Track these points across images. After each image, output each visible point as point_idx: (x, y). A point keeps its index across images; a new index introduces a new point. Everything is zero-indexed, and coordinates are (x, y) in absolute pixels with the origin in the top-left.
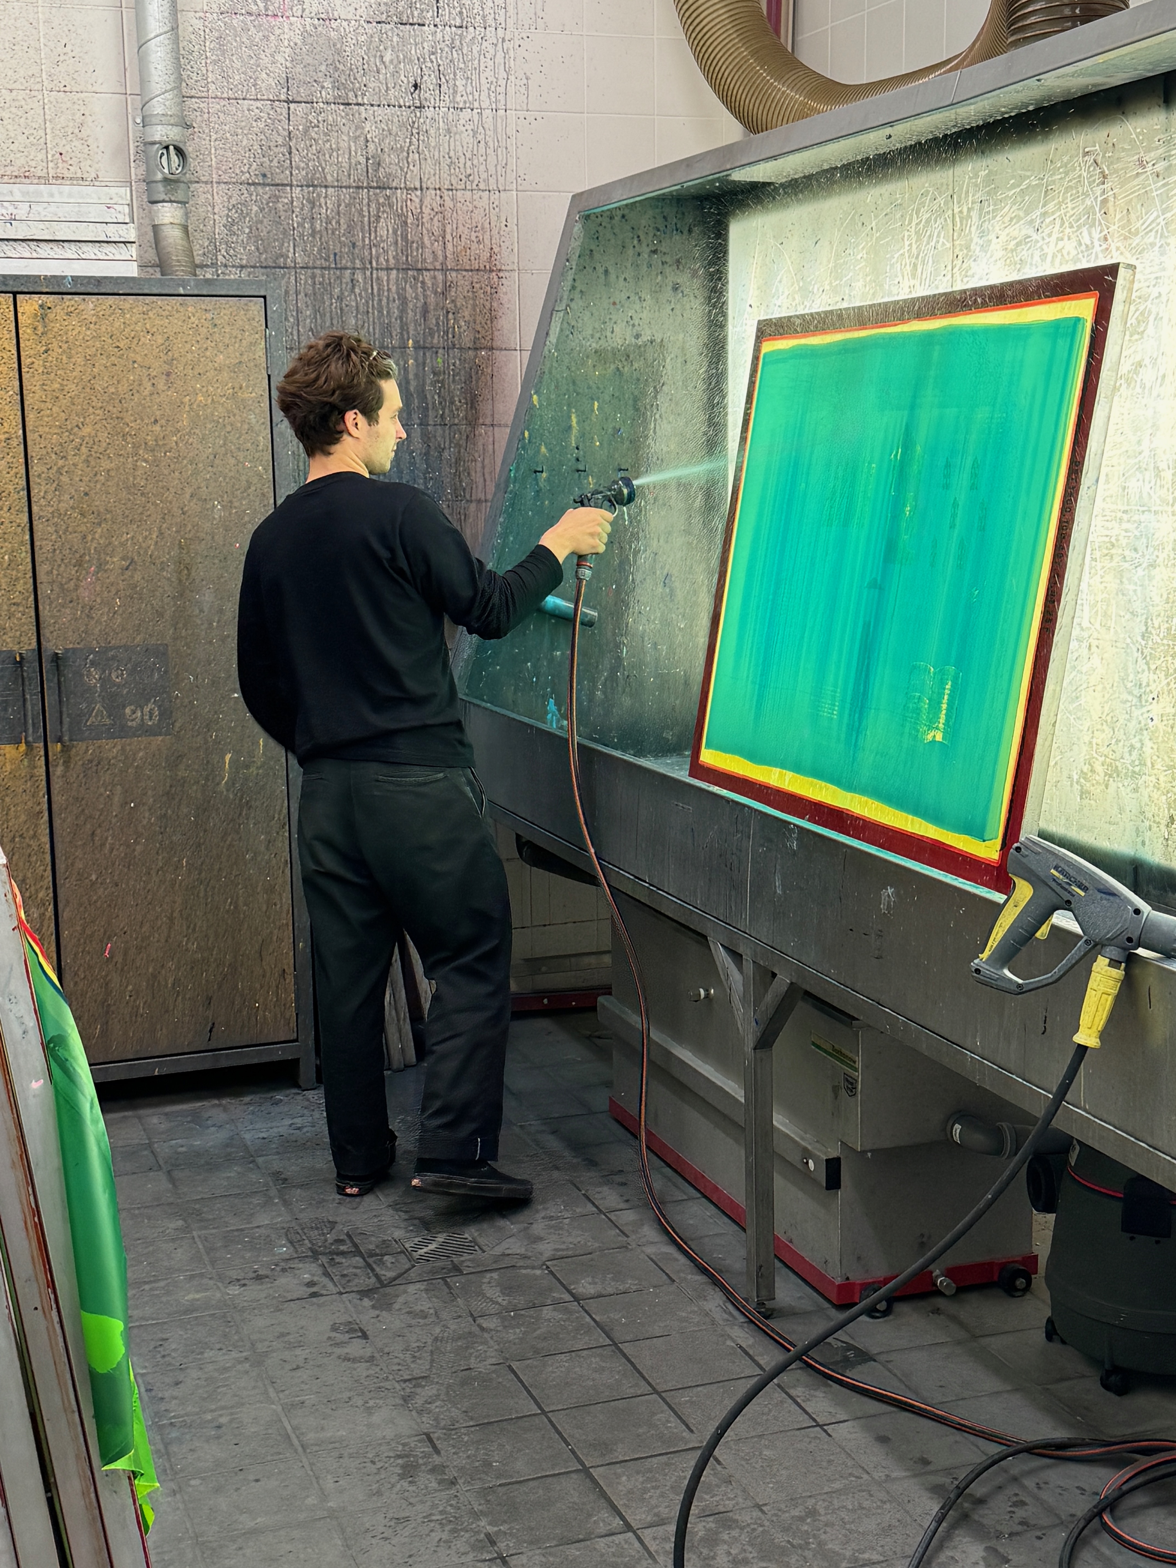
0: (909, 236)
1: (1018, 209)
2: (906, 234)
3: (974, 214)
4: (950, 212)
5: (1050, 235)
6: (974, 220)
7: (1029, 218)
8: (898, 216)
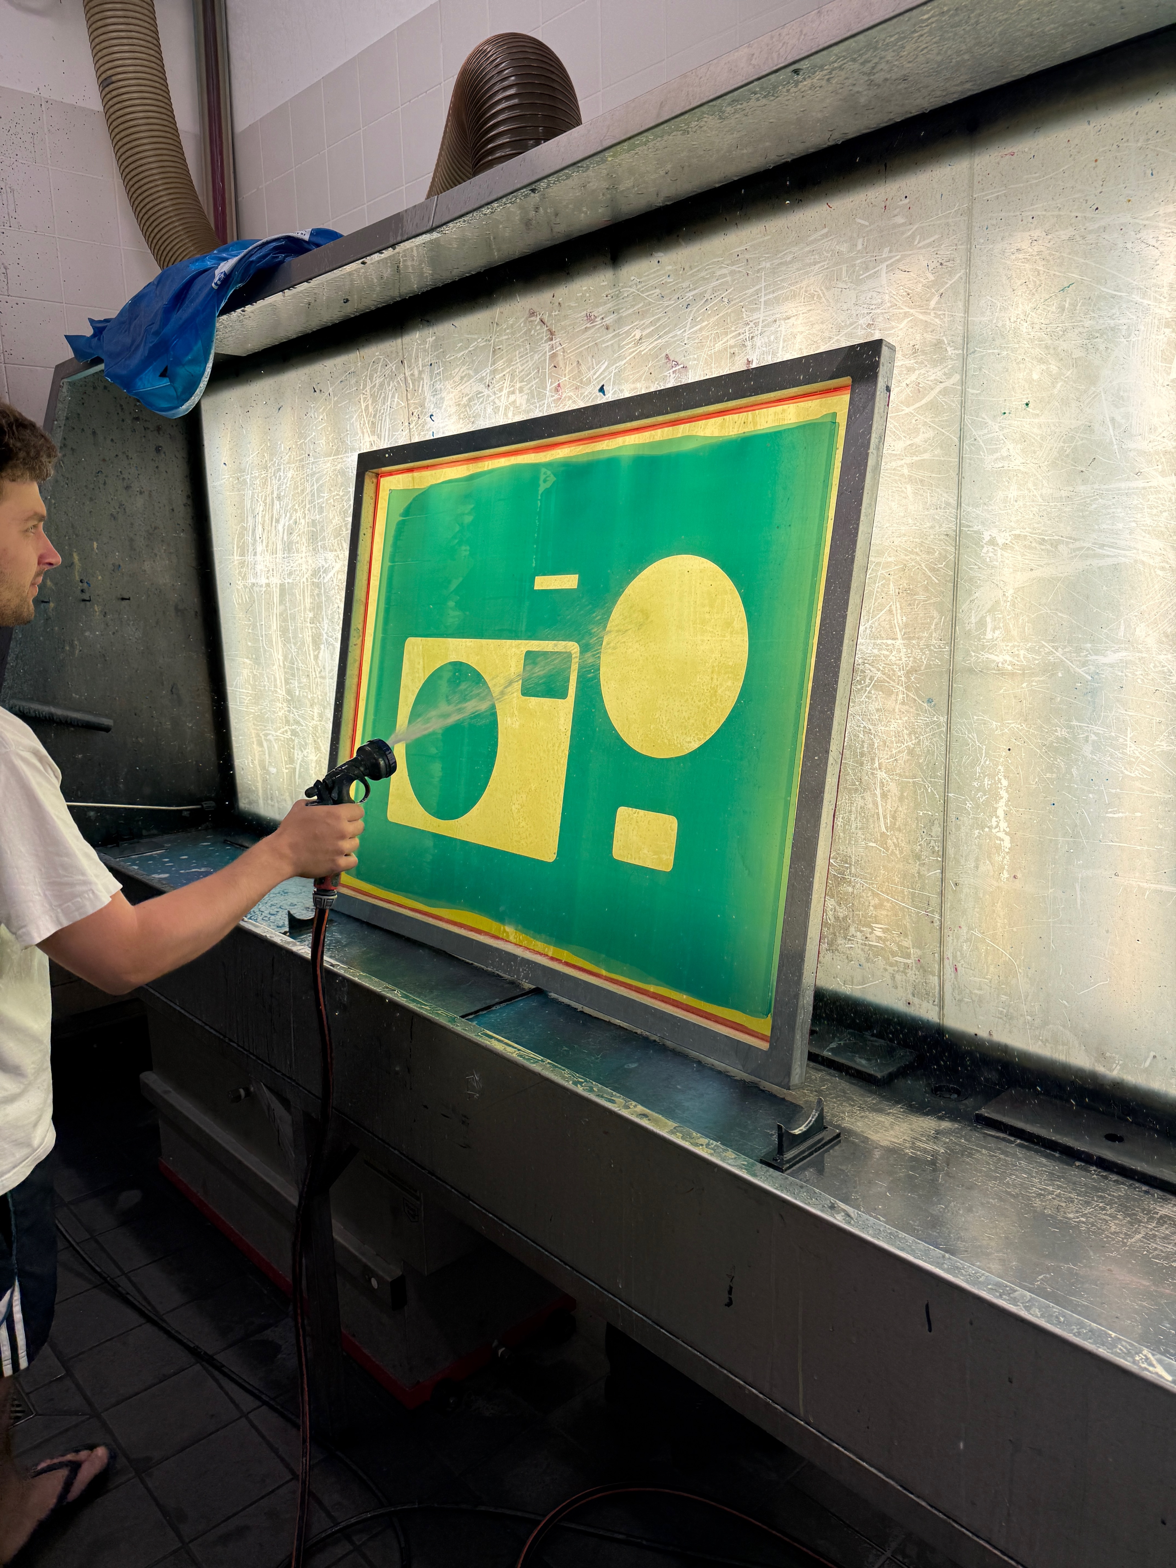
0: (365, 398)
1: (468, 369)
2: (362, 397)
3: (426, 376)
4: (402, 376)
5: (501, 390)
6: (425, 381)
7: (478, 376)
8: (353, 381)
